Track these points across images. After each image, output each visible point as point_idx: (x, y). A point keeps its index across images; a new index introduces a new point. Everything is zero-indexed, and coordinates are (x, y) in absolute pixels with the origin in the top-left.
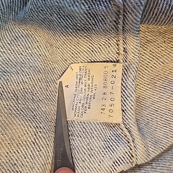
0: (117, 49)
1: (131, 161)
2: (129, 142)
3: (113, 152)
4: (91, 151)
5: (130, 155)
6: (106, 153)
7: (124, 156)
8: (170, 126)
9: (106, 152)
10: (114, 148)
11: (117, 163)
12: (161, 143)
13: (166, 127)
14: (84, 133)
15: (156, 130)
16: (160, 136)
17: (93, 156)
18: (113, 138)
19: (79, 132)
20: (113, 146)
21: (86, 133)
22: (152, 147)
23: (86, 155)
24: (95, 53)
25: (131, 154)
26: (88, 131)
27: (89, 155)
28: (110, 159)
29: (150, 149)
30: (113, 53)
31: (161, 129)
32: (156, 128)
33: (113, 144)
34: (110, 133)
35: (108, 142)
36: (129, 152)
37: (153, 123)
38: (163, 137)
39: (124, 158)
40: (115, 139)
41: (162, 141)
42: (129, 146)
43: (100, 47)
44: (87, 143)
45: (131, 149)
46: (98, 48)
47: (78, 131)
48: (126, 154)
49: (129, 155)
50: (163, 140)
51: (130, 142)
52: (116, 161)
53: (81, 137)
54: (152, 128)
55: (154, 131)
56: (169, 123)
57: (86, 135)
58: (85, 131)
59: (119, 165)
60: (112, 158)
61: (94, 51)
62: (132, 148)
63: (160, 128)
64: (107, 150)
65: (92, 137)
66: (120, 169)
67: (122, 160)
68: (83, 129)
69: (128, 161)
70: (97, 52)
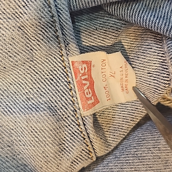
0: (58, 43)
1: (90, 156)
2: (84, 139)
3: (70, 153)
4: (47, 158)
5: (88, 152)
6: (62, 156)
7: (82, 154)
8: (128, 110)
9: (63, 154)
10: (70, 148)
11: (75, 162)
12: (122, 129)
13: (124, 111)
14: (37, 142)
15: (114, 118)
16: (120, 122)
17: (49, 162)
18: (68, 138)
19: (32, 142)
20: (68, 147)
21: (39, 142)
22: (111, 136)
23: (42, 162)
24: (35, 51)
25: (88, 150)
26: (41, 140)
27: (46, 162)
28: (68, 160)
29: (109, 139)
30: (55, 48)
31: (120, 114)
32: (114, 115)
33: (69, 144)
34: (65, 134)
35: (64, 144)
36: (86, 148)
37: (110, 111)
38: (123, 123)
39: (81, 156)
40: (71, 139)
41: (123, 127)
42: (85, 143)
43: (39, 43)
44: (42, 151)
45: (88, 146)
46: (37, 45)
47: (30, 141)
48: (83, 152)
49: (86, 152)
50: (123, 125)
51: (86, 138)
52: (74, 161)
53: (34, 146)
54: (109, 116)
55: (113, 119)
56: (126, 107)
57: (39, 144)
58: (37, 140)
59: (78, 164)
60: (69, 159)
61: (34, 50)
62: (88, 144)
63: (118, 114)
64: (63, 153)
65: (46, 144)
66: (79, 167)
67: (80, 159)
68: (36, 138)
69: (87, 158)
70: (37, 51)
